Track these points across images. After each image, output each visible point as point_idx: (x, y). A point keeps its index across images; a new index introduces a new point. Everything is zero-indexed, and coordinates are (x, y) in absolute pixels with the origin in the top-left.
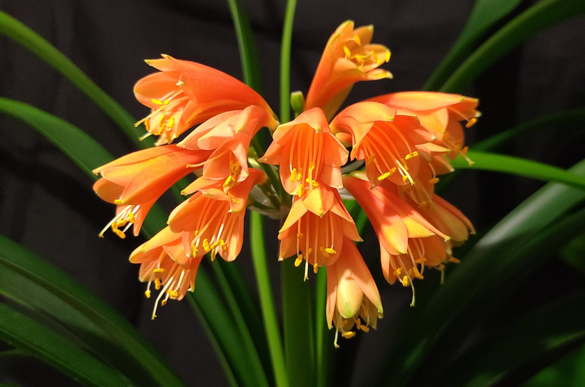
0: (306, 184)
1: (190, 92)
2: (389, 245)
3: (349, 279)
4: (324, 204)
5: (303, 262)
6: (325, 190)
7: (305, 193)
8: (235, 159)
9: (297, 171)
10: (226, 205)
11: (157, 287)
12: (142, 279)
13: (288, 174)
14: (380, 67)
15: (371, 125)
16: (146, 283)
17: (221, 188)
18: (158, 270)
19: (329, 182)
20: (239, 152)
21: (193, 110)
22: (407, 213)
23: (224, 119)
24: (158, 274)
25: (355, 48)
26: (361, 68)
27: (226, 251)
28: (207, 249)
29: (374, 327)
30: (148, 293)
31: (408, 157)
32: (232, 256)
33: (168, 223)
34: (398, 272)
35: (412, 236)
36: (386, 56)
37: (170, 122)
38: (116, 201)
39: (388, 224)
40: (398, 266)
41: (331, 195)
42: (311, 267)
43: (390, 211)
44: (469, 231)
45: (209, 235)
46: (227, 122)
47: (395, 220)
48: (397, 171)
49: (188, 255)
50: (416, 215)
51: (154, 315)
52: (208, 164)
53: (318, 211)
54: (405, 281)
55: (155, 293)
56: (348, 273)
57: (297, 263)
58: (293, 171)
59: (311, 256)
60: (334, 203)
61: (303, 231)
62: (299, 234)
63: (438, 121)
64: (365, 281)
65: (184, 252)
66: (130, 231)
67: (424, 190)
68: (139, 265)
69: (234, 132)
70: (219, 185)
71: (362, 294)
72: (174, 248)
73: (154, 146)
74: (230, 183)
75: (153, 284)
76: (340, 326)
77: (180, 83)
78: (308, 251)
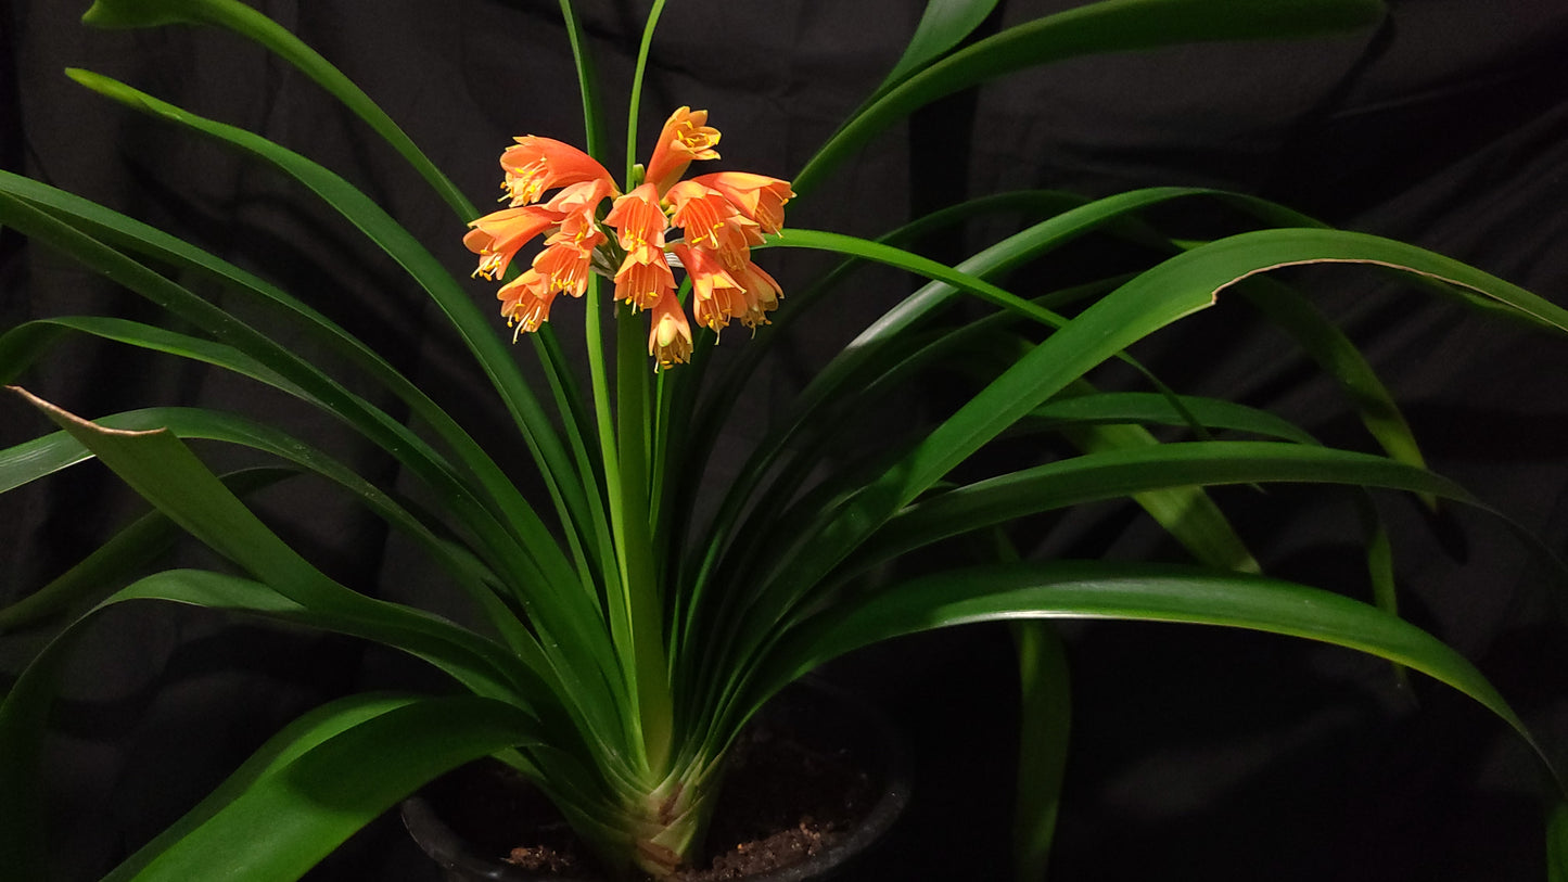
0: (637, 243)
1: (550, 167)
2: (700, 295)
3: (668, 319)
4: (649, 257)
5: (632, 302)
6: (651, 248)
7: (636, 250)
8: (585, 220)
9: (631, 233)
10: (578, 253)
11: (517, 320)
12: (503, 315)
13: (623, 234)
14: (711, 148)
15: (688, 200)
16: (507, 319)
17: (573, 242)
18: (520, 304)
19: (655, 242)
20: (589, 215)
21: (550, 180)
22: (717, 272)
23: (576, 189)
24: (518, 310)
25: (686, 131)
26: (692, 150)
27: (575, 290)
28: (561, 287)
29: (688, 362)
30: (510, 324)
31: (716, 226)
32: (579, 293)
33: (533, 265)
34: (707, 317)
35: (716, 287)
36: (715, 138)
37: (530, 189)
38: (482, 251)
39: (701, 278)
40: (708, 312)
41: (656, 252)
42: (638, 307)
43: (703, 270)
44: (778, 295)
45: (562, 277)
46: (580, 191)
47: (707, 276)
48: (709, 238)
49: (545, 292)
50: (724, 274)
51: (515, 340)
52: (564, 222)
53: (644, 262)
54: (711, 324)
55: (515, 324)
56: (667, 315)
57: (628, 302)
58: (627, 232)
59: (639, 299)
60: (658, 258)
61: (634, 278)
62: (630, 280)
63: (752, 199)
64: (680, 321)
65: (542, 291)
66: (494, 276)
67: (740, 258)
68: (502, 302)
69: (585, 200)
70: (572, 239)
71: (676, 332)
72: (534, 287)
73: (509, 208)
74: (581, 237)
75: (513, 318)
76: (660, 356)
77: (544, 159)
78: (637, 294)
